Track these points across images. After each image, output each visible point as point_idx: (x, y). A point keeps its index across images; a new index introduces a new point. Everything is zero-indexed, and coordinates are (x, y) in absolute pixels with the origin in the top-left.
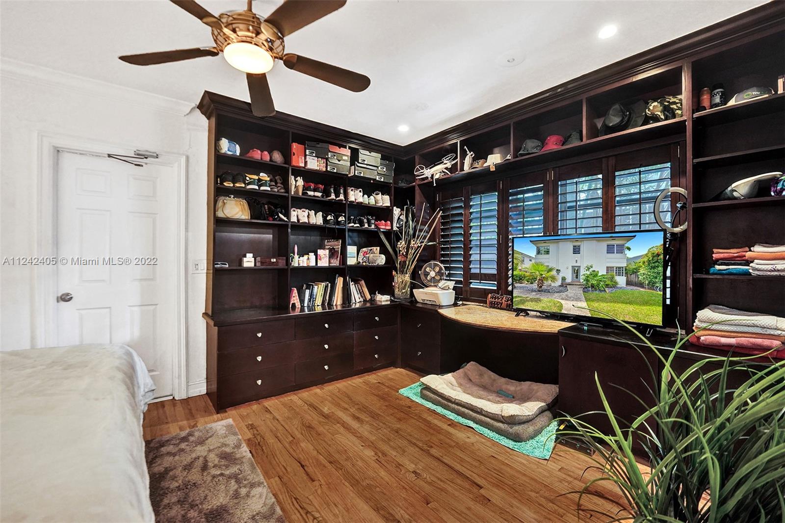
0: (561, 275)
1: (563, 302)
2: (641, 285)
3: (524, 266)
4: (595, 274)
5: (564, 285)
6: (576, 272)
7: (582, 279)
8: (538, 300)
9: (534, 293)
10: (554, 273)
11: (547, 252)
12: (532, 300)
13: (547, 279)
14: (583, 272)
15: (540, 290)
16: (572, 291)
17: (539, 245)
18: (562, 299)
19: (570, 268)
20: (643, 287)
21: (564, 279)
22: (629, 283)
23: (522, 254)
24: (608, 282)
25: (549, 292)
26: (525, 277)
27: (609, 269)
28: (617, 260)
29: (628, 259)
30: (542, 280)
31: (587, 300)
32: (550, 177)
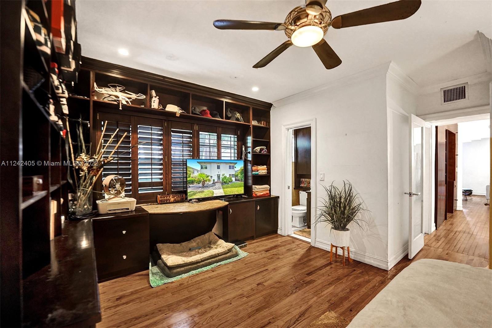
0: (213, 178)
1: (214, 191)
2: (239, 180)
3: (194, 175)
4: (225, 177)
5: (214, 183)
6: (219, 177)
7: (221, 179)
8: (202, 192)
9: (200, 189)
10: (210, 178)
11: (206, 168)
12: (199, 192)
13: (206, 181)
14: (221, 177)
15: (203, 186)
16: (218, 185)
17: (202, 164)
18: (214, 189)
19: (216, 175)
20: (239, 181)
21: (214, 180)
22: (236, 180)
23: (193, 168)
24: (230, 180)
25: (208, 187)
26: (195, 181)
27: (230, 175)
28: (232, 172)
29: (235, 171)
30: (204, 182)
31: (223, 188)
32: (196, 128)
